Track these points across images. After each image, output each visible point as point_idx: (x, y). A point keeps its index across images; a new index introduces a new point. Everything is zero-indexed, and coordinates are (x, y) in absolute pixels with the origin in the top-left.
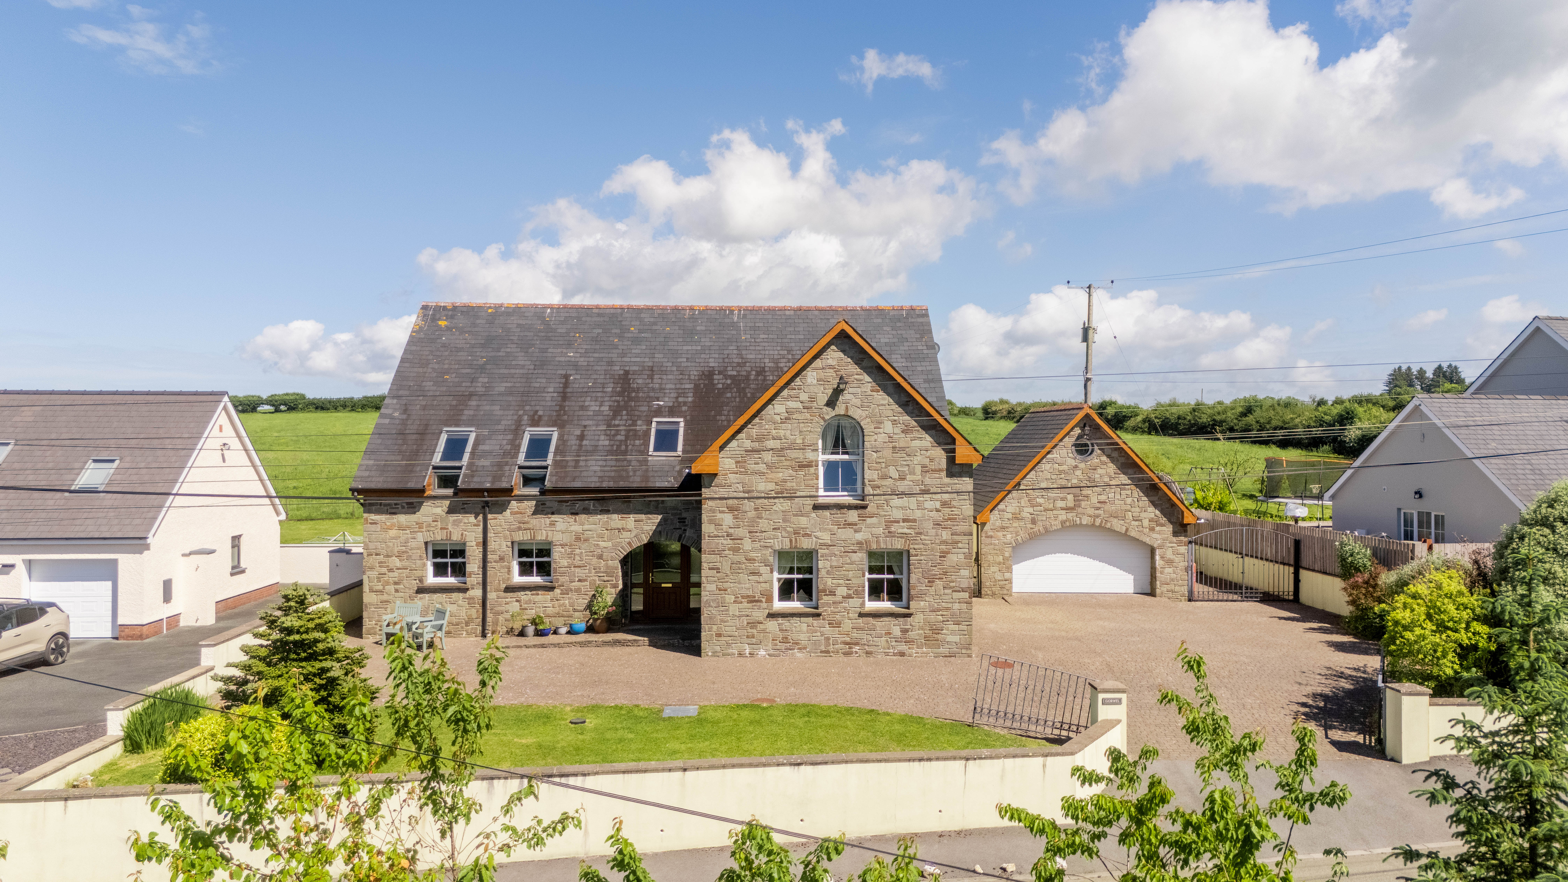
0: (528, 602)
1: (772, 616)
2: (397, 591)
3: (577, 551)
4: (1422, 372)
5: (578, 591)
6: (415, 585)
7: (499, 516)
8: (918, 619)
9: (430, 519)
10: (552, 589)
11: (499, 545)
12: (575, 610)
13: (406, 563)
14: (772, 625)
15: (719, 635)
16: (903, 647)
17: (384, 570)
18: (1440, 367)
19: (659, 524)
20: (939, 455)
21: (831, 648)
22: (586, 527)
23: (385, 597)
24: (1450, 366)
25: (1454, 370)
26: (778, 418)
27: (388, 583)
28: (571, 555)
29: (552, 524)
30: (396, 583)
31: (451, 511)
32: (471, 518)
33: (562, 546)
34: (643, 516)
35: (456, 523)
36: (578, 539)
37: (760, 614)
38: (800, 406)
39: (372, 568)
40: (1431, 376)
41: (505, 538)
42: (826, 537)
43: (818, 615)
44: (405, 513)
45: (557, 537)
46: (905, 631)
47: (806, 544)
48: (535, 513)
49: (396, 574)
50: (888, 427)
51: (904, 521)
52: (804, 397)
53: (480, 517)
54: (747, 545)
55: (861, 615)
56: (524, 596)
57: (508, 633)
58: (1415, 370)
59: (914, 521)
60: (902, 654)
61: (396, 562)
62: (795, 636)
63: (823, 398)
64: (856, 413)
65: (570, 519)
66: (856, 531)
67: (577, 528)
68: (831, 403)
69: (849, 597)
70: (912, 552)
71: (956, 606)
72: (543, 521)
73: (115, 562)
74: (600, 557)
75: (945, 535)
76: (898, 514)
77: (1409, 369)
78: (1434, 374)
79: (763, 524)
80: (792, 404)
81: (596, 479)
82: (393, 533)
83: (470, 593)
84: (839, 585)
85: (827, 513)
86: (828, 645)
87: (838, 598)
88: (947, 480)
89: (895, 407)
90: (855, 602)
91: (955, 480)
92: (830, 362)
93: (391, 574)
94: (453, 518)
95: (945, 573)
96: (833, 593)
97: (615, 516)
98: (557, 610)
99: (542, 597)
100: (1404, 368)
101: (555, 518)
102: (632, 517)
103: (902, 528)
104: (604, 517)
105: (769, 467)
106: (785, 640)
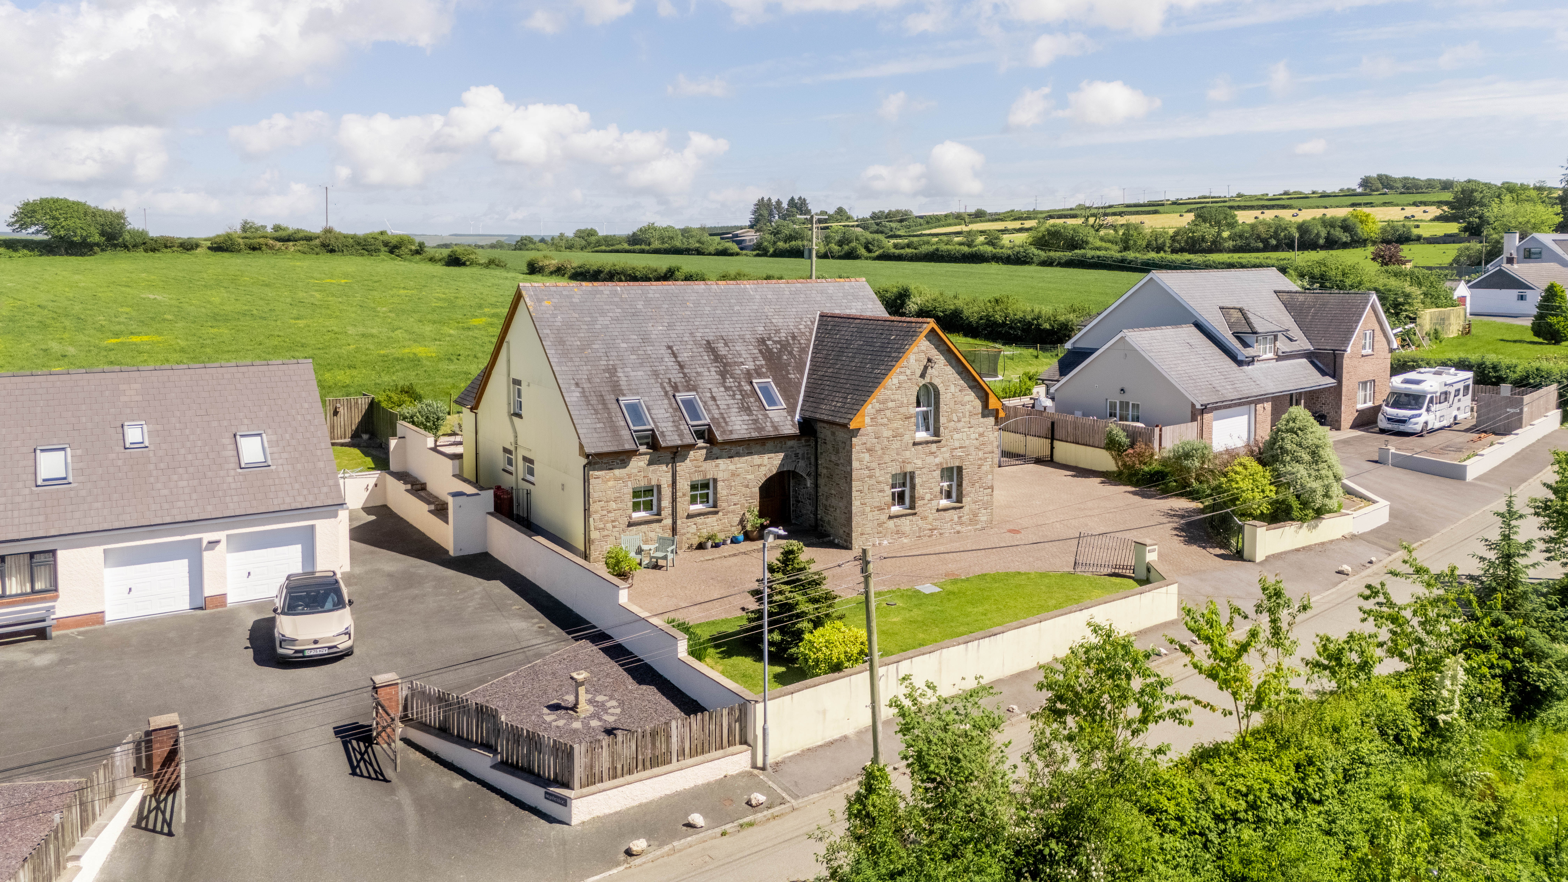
0: (703, 524)
1: (890, 517)
2: (614, 527)
3: (733, 484)
4: (779, 203)
5: (733, 512)
6: (626, 521)
7: (683, 464)
8: (966, 509)
9: (636, 471)
10: (716, 513)
11: (683, 486)
12: (732, 526)
13: (620, 505)
14: (891, 523)
15: (862, 534)
16: (958, 528)
17: (605, 512)
18: (792, 199)
19: (783, 459)
20: (978, 404)
21: (922, 534)
22: (738, 466)
23: (606, 533)
24: (800, 198)
25: (803, 202)
26: (894, 387)
27: (607, 522)
28: (730, 487)
29: (717, 466)
30: (613, 521)
31: (651, 463)
32: (664, 467)
33: (723, 481)
34: (772, 455)
35: (654, 472)
36: (733, 475)
37: (884, 517)
38: (906, 378)
39: (596, 512)
40: (786, 207)
41: (686, 479)
42: (919, 463)
43: (915, 514)
44: (619, 468)
45: (720, 476)
46: (960, 517)
47: (909, 468)
48: (705, 459)
49: (612, 514)
50: (952, 388)
51: (960, 448)
52: (908, 372)
53: (670, 466)
54: (878, 473)
55: (938, 510)
56: (698, 520)
57: (689, 548)
58: (774, 201)
59: (965, 447)
60: (958, 532)
61: (613, 505)
62: (903, 528)
63: (919, 373)
64: (936, 381)
65: (728, 461)
66: (935, 457)
67: (732, 467)
68: (923, 376)
69: (931, 500)
70: (964, 467)
71: (986, 498)
72: (710, 464)
73: (313, 527)
74: (747, 486)
75: (981, 454)
76: (957, 444)
77: (769, 199)
78: (788, 205)
79: (887, 458)
80: (903, 377)
81: (745, 431)
82: (611, 483)
83: (664, 522)
84: (926, 493)
85: (920, 447)
86: (920, 532)
87: (926, 501)
88: (982, 420)
89: (956, 375)
90: (934, 503)
91: (985, 419)
92: (923, 348)
93: (610, 515)
94: (652, 468)
95: (980, 478)
96: (923, 499)
97: (756, 456)
98: (720, 527)
99: (712, 519)
100: (766, 199)
101: (719, 461)
102: (766, 456)
103: (959, 453)
104: (749, 458)
105: (889, 420)
106: (897, 532)
